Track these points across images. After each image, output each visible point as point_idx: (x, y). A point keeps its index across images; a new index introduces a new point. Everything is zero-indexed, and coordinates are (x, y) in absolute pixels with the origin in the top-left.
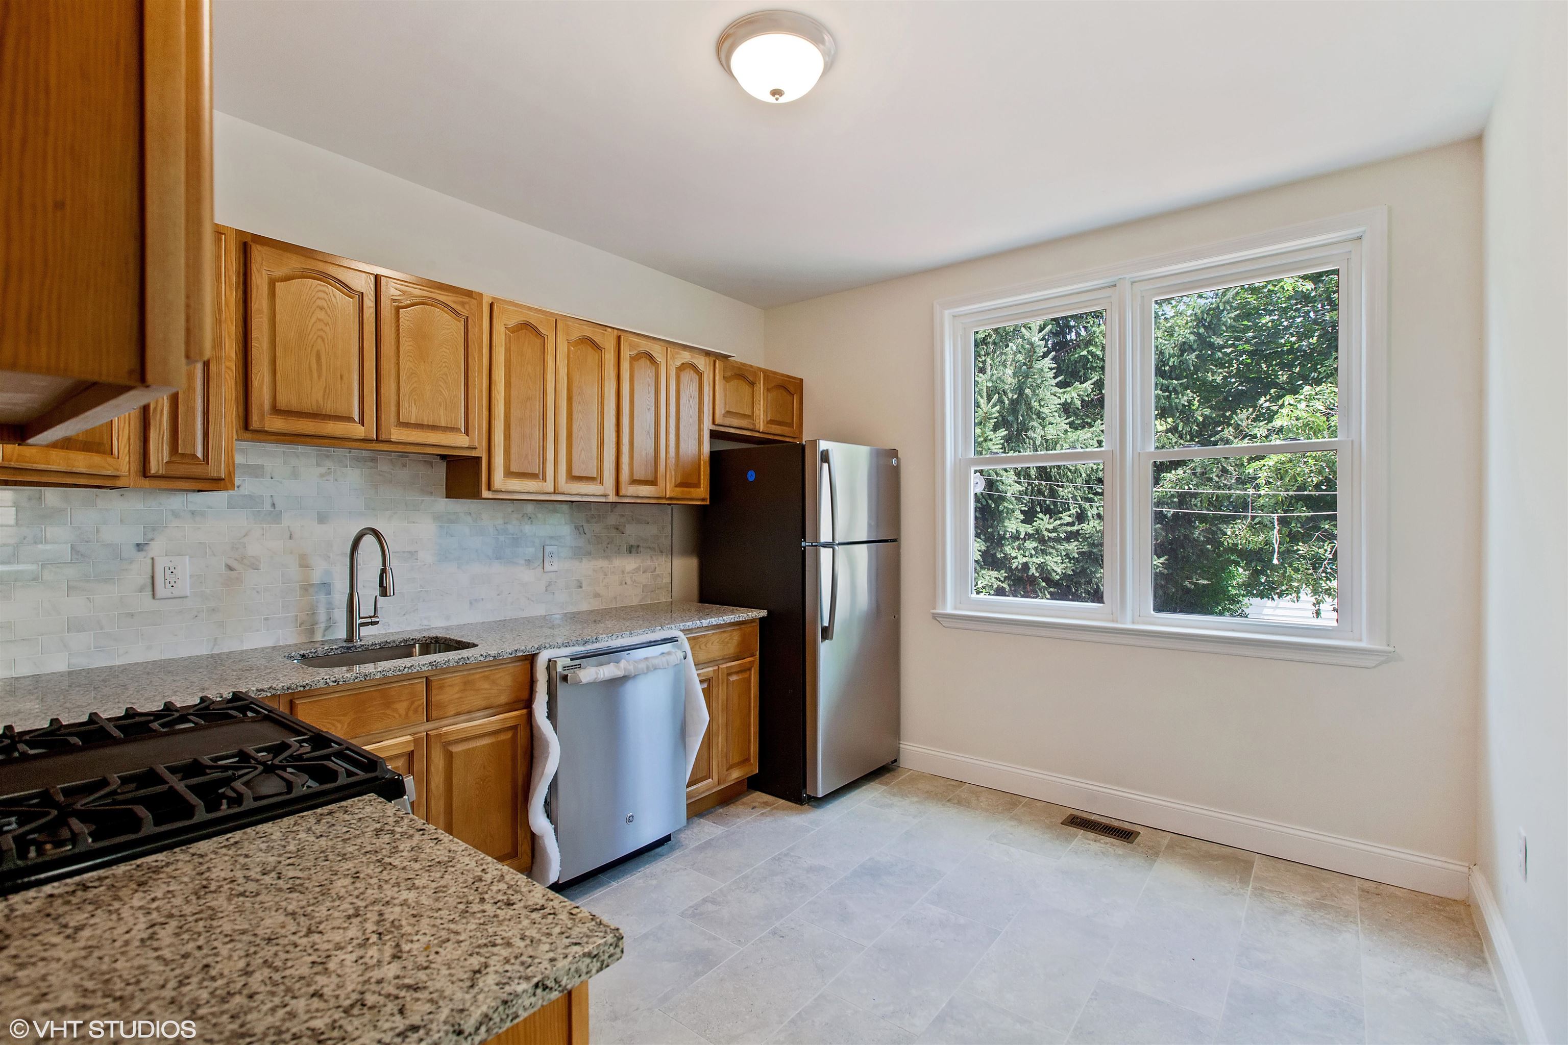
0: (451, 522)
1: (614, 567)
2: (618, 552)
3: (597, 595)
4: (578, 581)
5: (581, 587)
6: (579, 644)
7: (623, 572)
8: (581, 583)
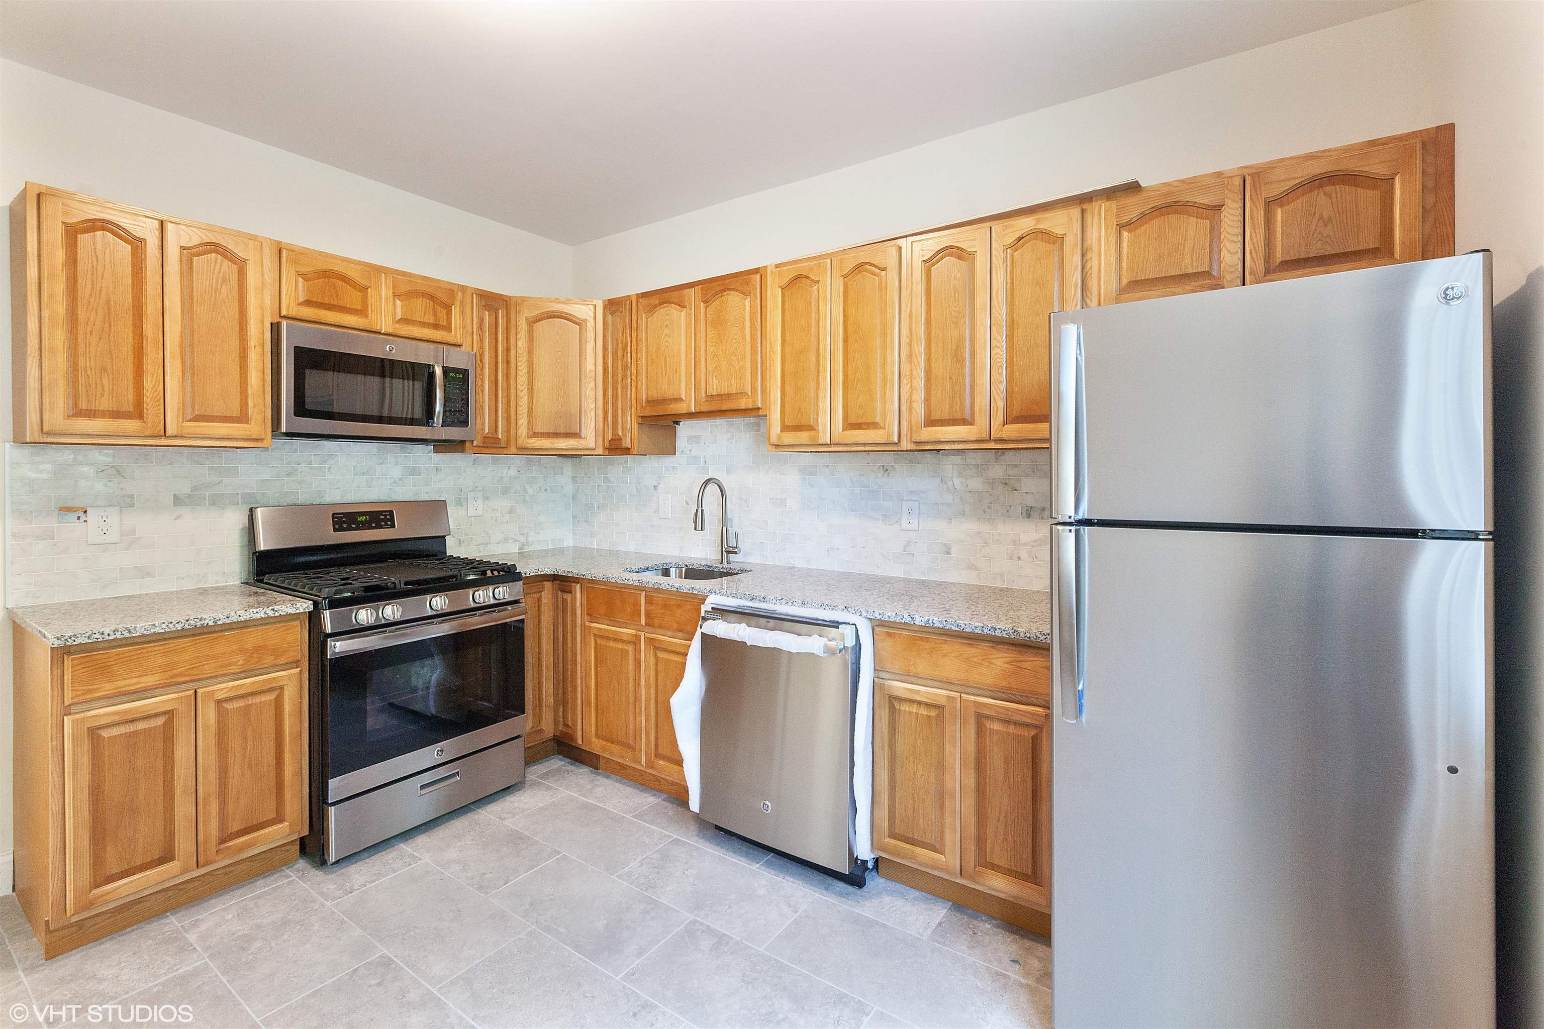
0: (811, 473)
1: (1000, 534)
2: (1007, 514)
3: (972, 567)
4: (945, 545)
5: (949, 553)
6: (746, 599)
7: (1015, 543)
8: (950, 548)
